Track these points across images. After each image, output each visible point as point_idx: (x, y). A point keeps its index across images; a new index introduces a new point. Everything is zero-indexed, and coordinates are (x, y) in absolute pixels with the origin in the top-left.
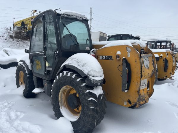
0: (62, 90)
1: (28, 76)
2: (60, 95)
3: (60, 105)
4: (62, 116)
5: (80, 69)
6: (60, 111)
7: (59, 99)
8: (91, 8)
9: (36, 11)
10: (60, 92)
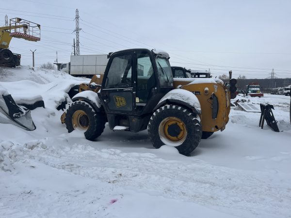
0: (162, 121)
1: (95, 115)
2: (159, 127)
3: (160, 136)
4: (163, 144)
5: (186, 102)
6: (161, 140)
7: (159, 130)
8: (77, 11)
9: (20, 20)
10: (161, 124)
